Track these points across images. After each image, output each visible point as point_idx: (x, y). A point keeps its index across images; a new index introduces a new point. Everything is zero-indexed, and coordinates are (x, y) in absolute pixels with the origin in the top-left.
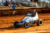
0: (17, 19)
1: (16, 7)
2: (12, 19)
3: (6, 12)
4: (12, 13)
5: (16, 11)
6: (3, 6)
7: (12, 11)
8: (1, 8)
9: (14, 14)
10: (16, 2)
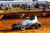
0: (48, 21)
1: (46, 9)
2: (42, 21)
3: (36, 14)
4: (43, 15)
5: (47, 13)
6: (34, 8)
7: (42, 13)
8: (32, 10)
9: (44, 16)
10: (46, 4)
